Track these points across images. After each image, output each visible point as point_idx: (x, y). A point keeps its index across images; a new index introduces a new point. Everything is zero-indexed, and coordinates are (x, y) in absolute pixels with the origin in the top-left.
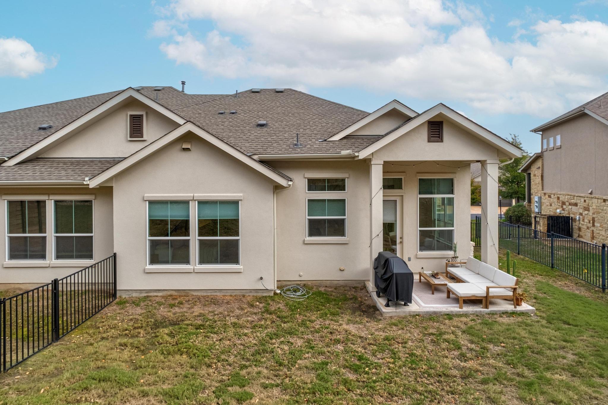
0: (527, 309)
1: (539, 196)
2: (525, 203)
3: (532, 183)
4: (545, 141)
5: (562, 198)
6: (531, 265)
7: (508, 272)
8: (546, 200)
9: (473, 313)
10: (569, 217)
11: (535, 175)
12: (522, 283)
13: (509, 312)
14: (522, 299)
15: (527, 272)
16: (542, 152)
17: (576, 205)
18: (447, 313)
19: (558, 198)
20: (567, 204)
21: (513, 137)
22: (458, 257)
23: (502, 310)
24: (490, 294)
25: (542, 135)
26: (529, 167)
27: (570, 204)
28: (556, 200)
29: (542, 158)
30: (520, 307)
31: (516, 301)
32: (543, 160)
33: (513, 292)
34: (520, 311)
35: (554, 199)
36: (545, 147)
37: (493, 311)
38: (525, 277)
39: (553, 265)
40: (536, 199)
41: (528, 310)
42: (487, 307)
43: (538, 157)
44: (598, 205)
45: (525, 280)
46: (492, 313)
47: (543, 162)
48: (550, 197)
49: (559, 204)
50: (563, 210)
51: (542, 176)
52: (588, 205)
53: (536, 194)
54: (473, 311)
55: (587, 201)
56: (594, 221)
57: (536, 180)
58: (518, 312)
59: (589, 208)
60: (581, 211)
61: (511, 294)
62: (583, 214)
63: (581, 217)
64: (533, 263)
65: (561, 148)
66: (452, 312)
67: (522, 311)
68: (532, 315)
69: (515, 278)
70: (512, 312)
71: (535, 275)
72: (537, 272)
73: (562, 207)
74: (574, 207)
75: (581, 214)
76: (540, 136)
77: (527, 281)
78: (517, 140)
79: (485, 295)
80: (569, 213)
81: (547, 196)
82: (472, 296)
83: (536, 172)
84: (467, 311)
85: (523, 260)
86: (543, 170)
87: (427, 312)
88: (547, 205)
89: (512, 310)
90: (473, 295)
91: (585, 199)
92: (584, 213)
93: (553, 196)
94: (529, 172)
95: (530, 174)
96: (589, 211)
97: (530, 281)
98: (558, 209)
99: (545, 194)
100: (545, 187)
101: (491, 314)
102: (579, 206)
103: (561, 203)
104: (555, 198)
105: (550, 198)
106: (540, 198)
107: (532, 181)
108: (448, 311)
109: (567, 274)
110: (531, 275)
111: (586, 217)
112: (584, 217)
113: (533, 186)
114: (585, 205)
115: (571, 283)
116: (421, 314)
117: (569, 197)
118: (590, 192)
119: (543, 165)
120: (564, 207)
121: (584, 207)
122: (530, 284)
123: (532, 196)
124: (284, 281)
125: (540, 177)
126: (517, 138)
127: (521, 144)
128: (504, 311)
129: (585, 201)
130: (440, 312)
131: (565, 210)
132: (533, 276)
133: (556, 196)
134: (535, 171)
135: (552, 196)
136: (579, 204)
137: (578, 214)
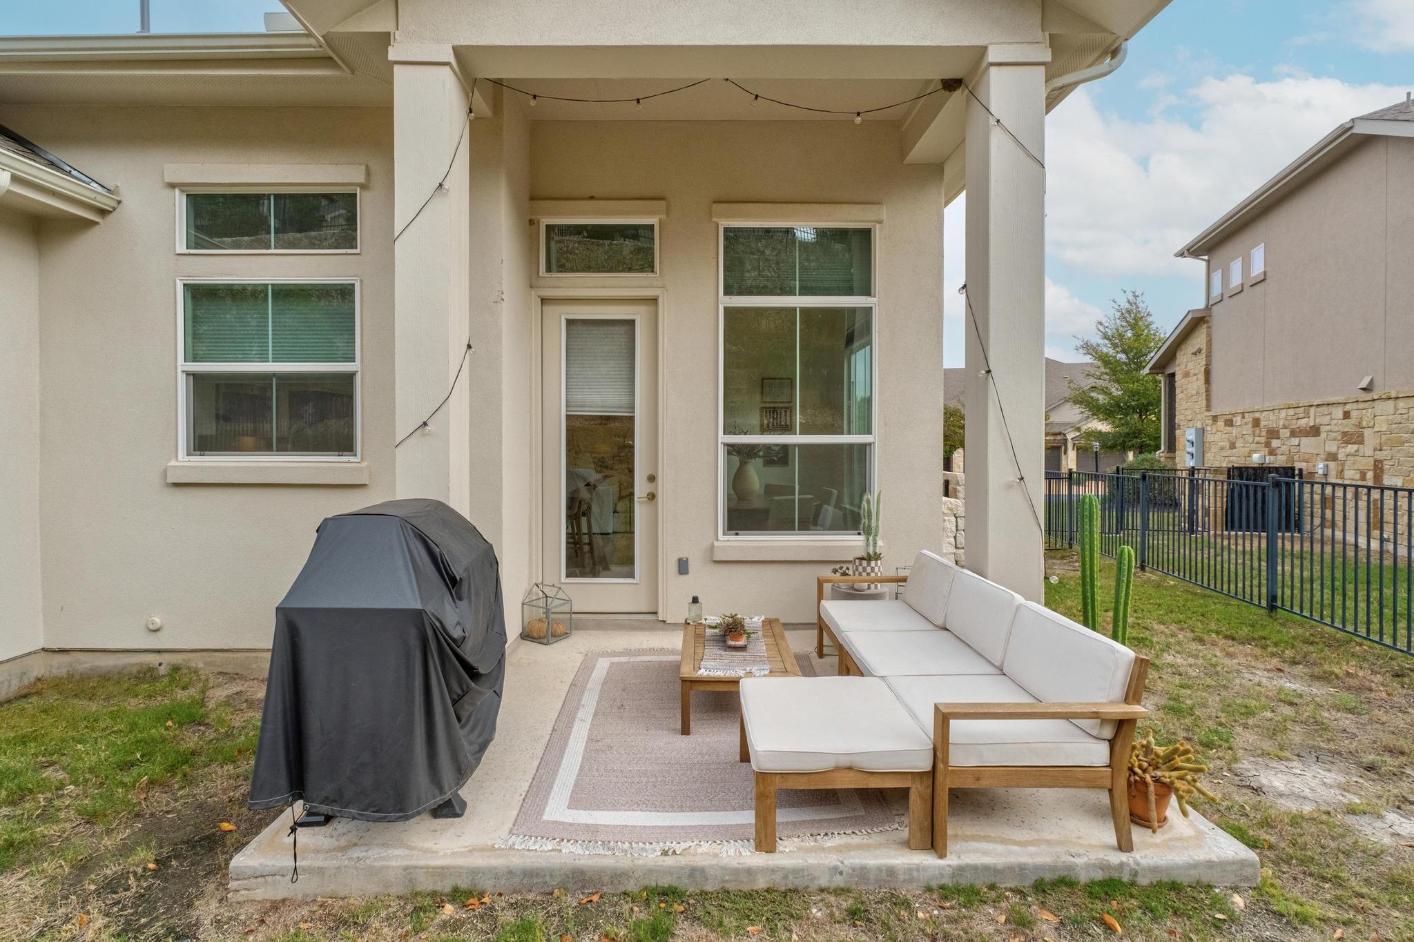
0: (1201, 855)
1: (1199, 426)
2: (1161, 454)
3: (1179, 396)
4: (1217, 277)
5: (1268, 420)
6: (1187, 600)
7: (1088, 620)
8: (1217, 436)
9: (839, 881)
10: (1293, 469)
11: (1187, 375)
12: (1157, 667)
13: (1083, 878)
14: (1166, 788)
15: (1173, 627)
16: (1208, 308)
17: (1315, 431)
18: (665, 882)
19: (1256, 423)
20: (1285, 433)
21: (1131, 298)
22: (877, 557)
23: (1037, 868)
24: (957, 759)
25: (1208, 262)
26: (1170, 356)
27: (1293, 434)
28: (1248, 429)
29: (1208, 322)
30: (1159, 837)
31: (1131, 797)
32: (1209, 327)
33: (1112, 743)
34: (1155, 869)
35: (1243, 428)
36: (1217, 291)
37: (975, 868)
38: (1168, 646)
39: (1272, 598)
40: (1191, 435)
41: (1210, 865)
42: (933, 841)
43: (1196, 323)
44: (1398, 418)
45: (1168, 658)
46: (964, 882)
47: (1209, 335)
48: (1229, 423)
49: (1257, 439)
50: (1272, 452)
51: (1207, 373)
52: (1360, 426)
53: (1191, 424)
54: (836, 871)
55: (1354, 414)
56: (1382, 470)
57: (1190, 386)
58: (1144, 881)
59: (1362, 435)
60: (1332, 447)
61: (1098, 754)
62: (1341, 456)
63: (1332, 465)
64: (1196, 594)
65: (1264, 280)
66: (695, 872)
67: (1169, 869)
68: (1238, 901)
69: (1127, 653)
70: (1099, 876)
71: (1206, 637)
72: (1213, 626)
73: (1268, 444)
74: (1305, 441)
75: (1332, 457)
76: (1204, 264)
77: (1179, 660)
78: (1140, 305)
79: (925, 765)
80: (1291, 458)
81: (1221, 423)
82: (837, 769)
83: (1190, 366)
84: (796, 872)
85: (1158, 586)
86: (1209, 357)
87: (530, 874)
88: (1222, 449)
89: (1105, 867)
90: (844, 762)
91: (1348, 407)
92: (1341, 450)
93: (1239, 418)
94: (1169, 371)
95: (1173, 375)
96: (1362, 443)
97: (1191, 661)
98: (1255, 451)
99: (1215, 419)
100: (1214, 402)
101: (958, 891)
102: (1323, 435)
103: (1264, 434)
104: (1246, 424)
105: (1232, 425)
106: (1201, 432)
107: (1178, 391)
108: (669, 871)
109: (1340, 635)
110: (1190, 635)
111: (1348, 463)
112: (1343, 465)
113: (1180, 405)
114: (1348, 425)
115: (1374, 672)
116: (487, 884)
117: (1291, 412)
118: (1364, 384)
119: (1209, 343)
120: (1275, 443)
121: (1345, 434)
122: (1193, 672)
123: (1178, 432)
124: (81, 650)
125: (1202, 377)
126: (1139, 299)
127: (1148, 314)
128: (1053, 868)
129: (1347, 415)
130: (618, 876)
131: (1279, 452)
132: (1201, 641)
133: (1248, 418)
134: (1188, 365)
135: (1238, 420)
136: (1323, 429)
137: (1323, 456)
